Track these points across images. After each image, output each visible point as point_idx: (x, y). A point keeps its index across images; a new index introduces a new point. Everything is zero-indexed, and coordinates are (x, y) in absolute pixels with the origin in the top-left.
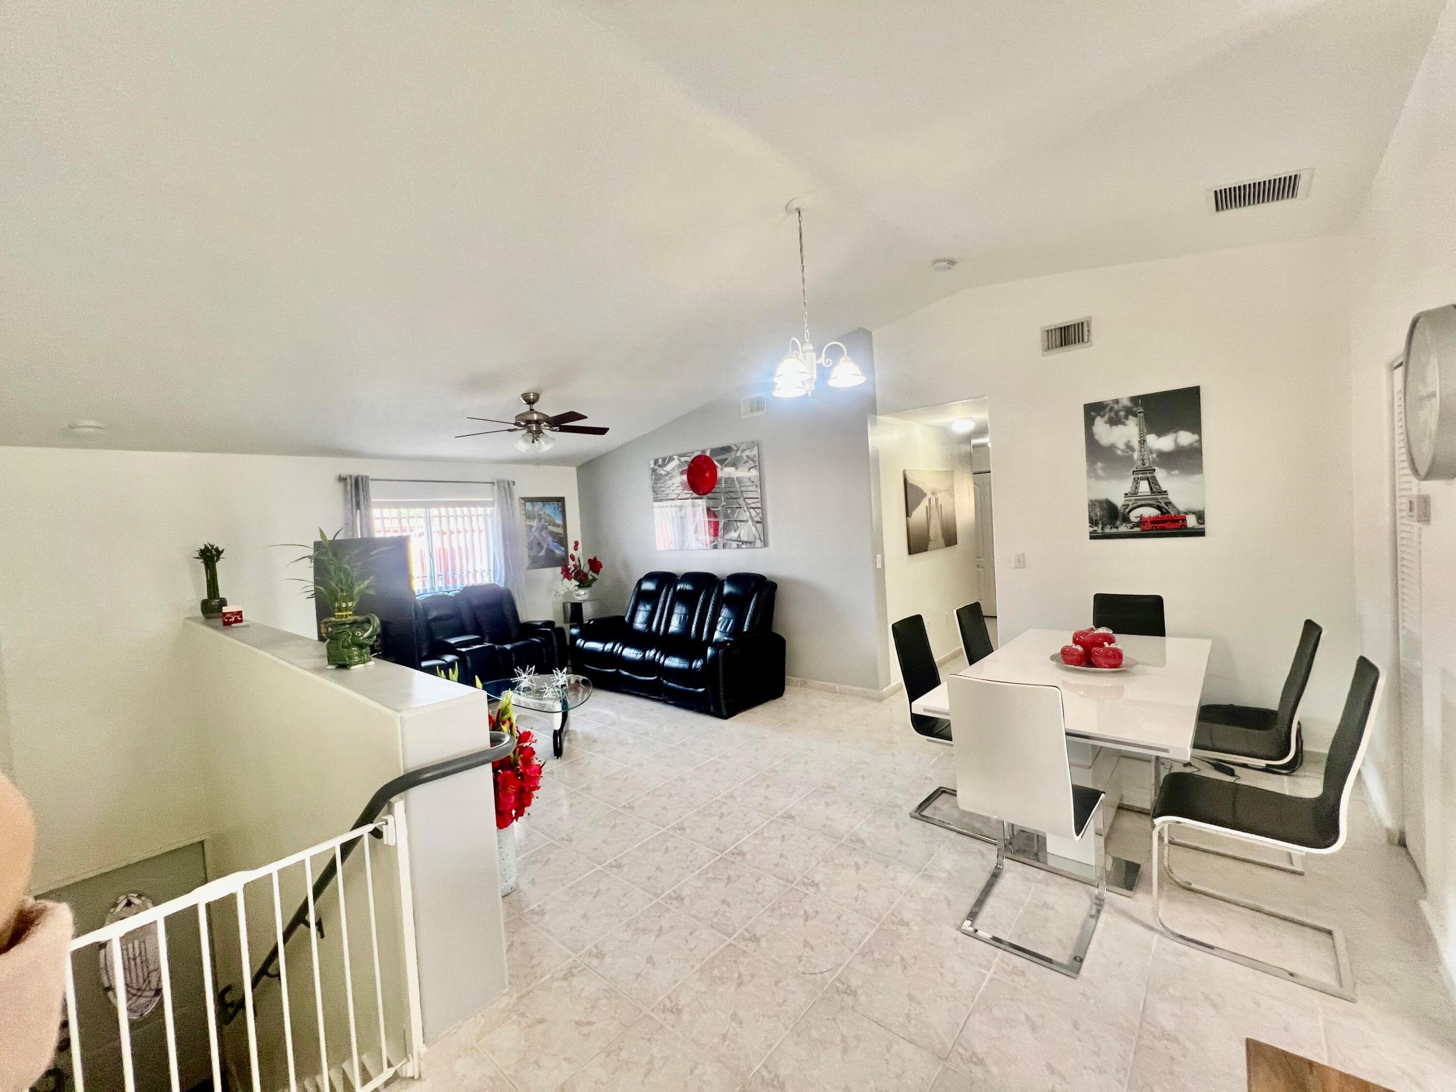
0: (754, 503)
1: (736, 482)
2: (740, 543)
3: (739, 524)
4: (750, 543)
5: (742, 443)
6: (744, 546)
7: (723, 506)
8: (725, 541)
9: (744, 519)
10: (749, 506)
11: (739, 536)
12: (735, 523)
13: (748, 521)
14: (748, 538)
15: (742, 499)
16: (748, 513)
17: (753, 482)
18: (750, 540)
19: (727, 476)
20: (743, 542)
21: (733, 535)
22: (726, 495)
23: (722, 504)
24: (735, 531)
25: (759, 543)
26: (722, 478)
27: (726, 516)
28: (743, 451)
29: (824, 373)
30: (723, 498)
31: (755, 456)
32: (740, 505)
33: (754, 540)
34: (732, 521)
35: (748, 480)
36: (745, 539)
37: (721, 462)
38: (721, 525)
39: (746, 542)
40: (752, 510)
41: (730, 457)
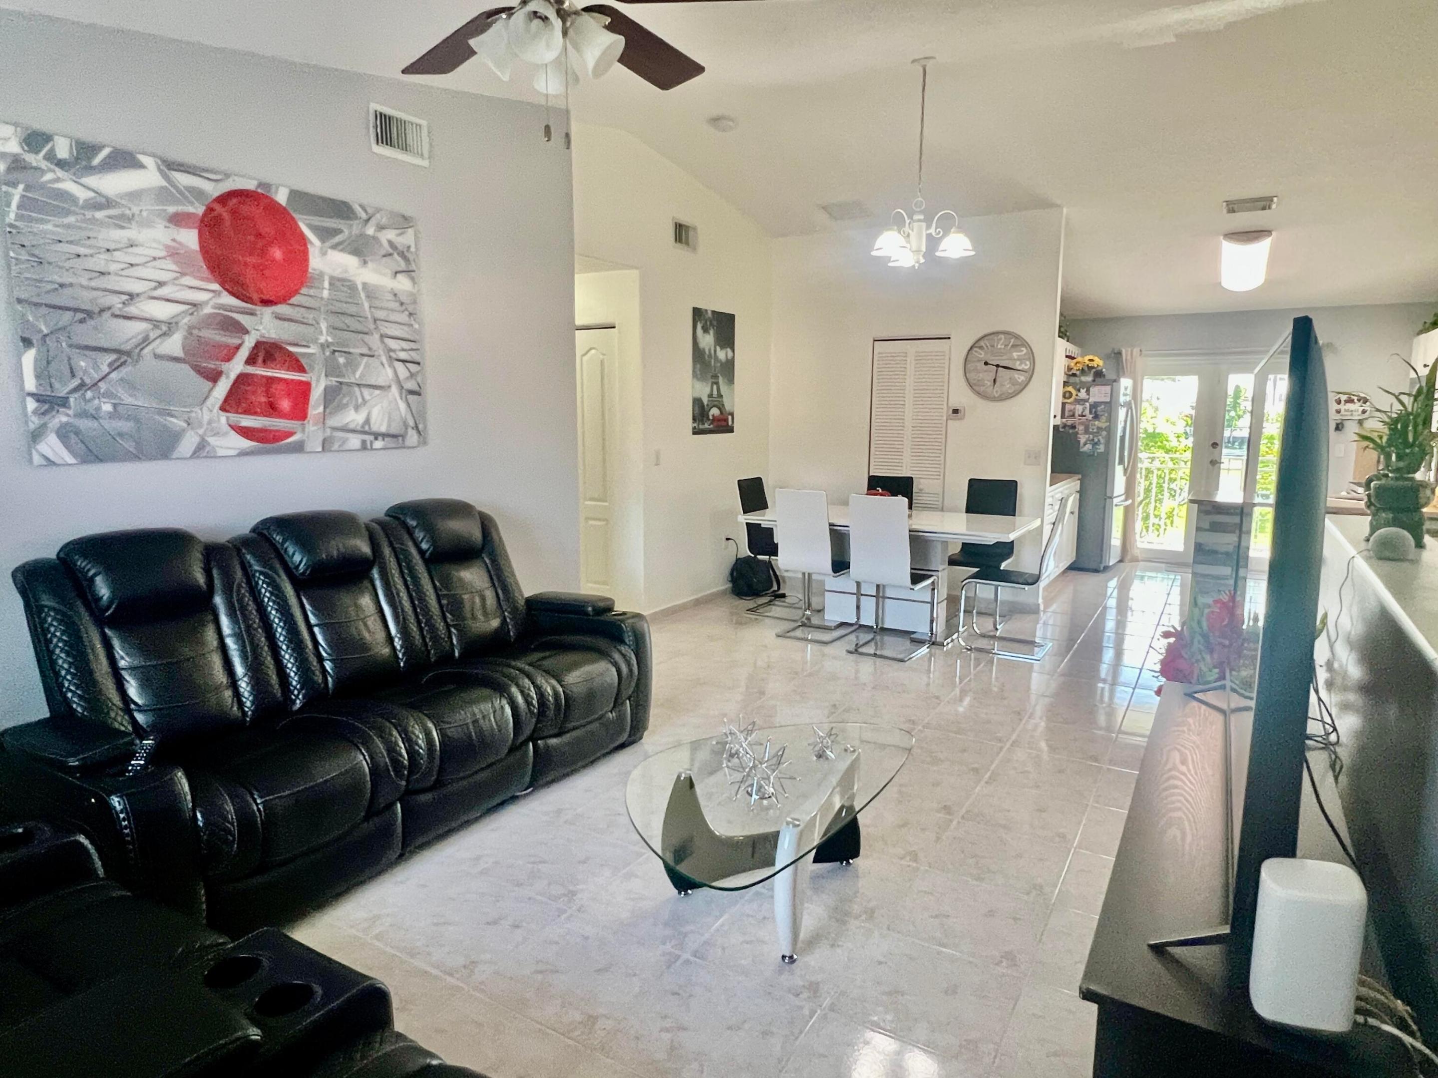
0: (403, 350)
1: (363, 295)
2: (369, 438)
3: (366, 392)
4: (394, 436)
5: (378, 210)
6: (378, 444)
7: (323, 347)
8: (328, 432)
9: (381, 382)
10: (392, 354)
11: (367, 421)
12: (356, 389)
13: (390, 387)
14: (389, 426)
15: (377, 336)
16: (390, 372)
17: (402, 304)
18: (393, 431)
19: (337, 273)
20: (377, 436)
21: (353, 417)
22: (338, 322)
23: (322, 339)
24: (357, 408)
25: (412, 438)
26: (321, 275)
27: (332, 369)
28: (381, 228)
30: (323, 326)
31: (409, 247)
32: (370, 349)
33: (402, 432)
34: (349, 385)
35: (391, 297)
36: (383, 429)
37: (325, 234)
38: (317, 393)
39: (384, 436)
40: (400, 366)
41: (349, 230)
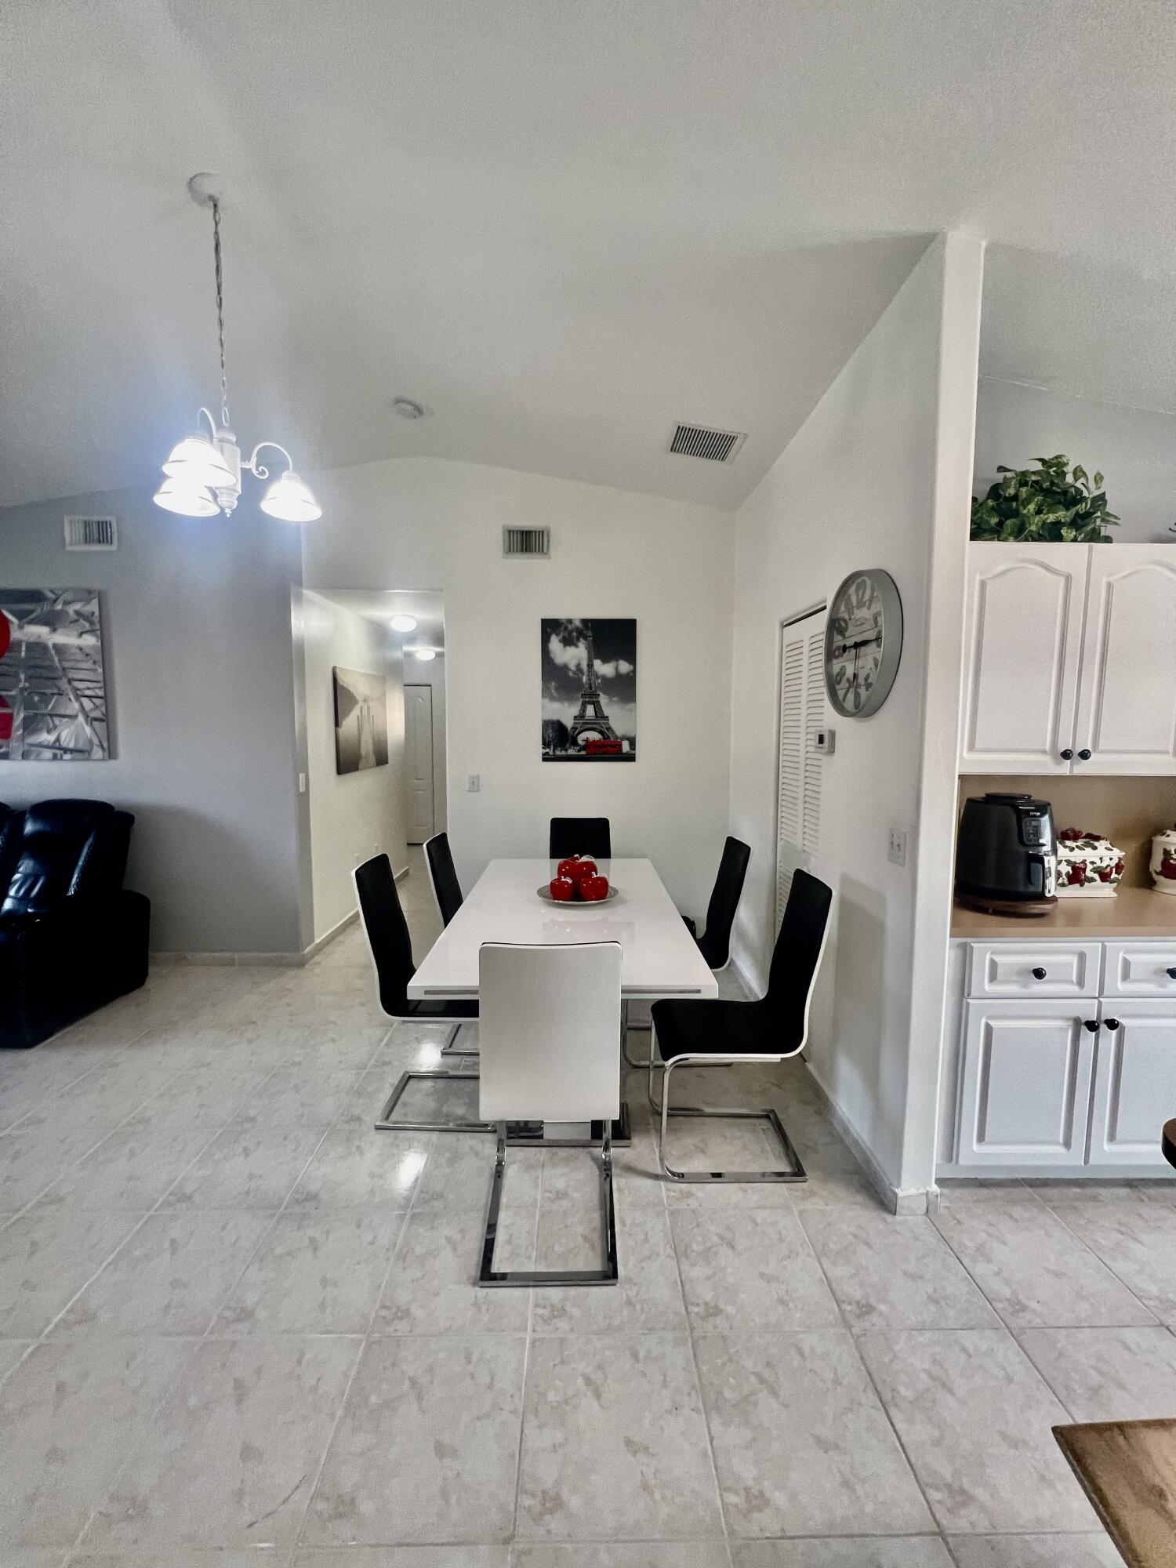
0: (89, 689)
1: (53, 652)
2: (59, 752)
3: (57, 721)
4: (81, 751)
5: (66, 591)
6: (67, 756)
7: (22, 690)
8: (26, 748)
9: (68, 712)
10: (78, 692)
11: (58, 740)
12: (49, 718)
13: (76, 716)
14: (76, 742)
15: (65, 680)
16: (76, 705)
17: (87, 655)
18: (80, 746)
19: (32, 639)
20: (66, 750)
21: (47, 738)
22: (30, 672)
23: (21, 685)
24: (49, 732)
25: (98, 753)
26: (20, 643)
27: (29, 705)
28: (66, 603)
29: (253, 488)
30: (22, 676)
31: (93, 613)
32: (59, 689)
33: (86, 748)
34: (43, 715)
35: (78, 651)
36: (71, 745)
37: (22, 616)
38: (18, 721)
39: (72, 751)
40: (85, 701)
41: (39, 610)
